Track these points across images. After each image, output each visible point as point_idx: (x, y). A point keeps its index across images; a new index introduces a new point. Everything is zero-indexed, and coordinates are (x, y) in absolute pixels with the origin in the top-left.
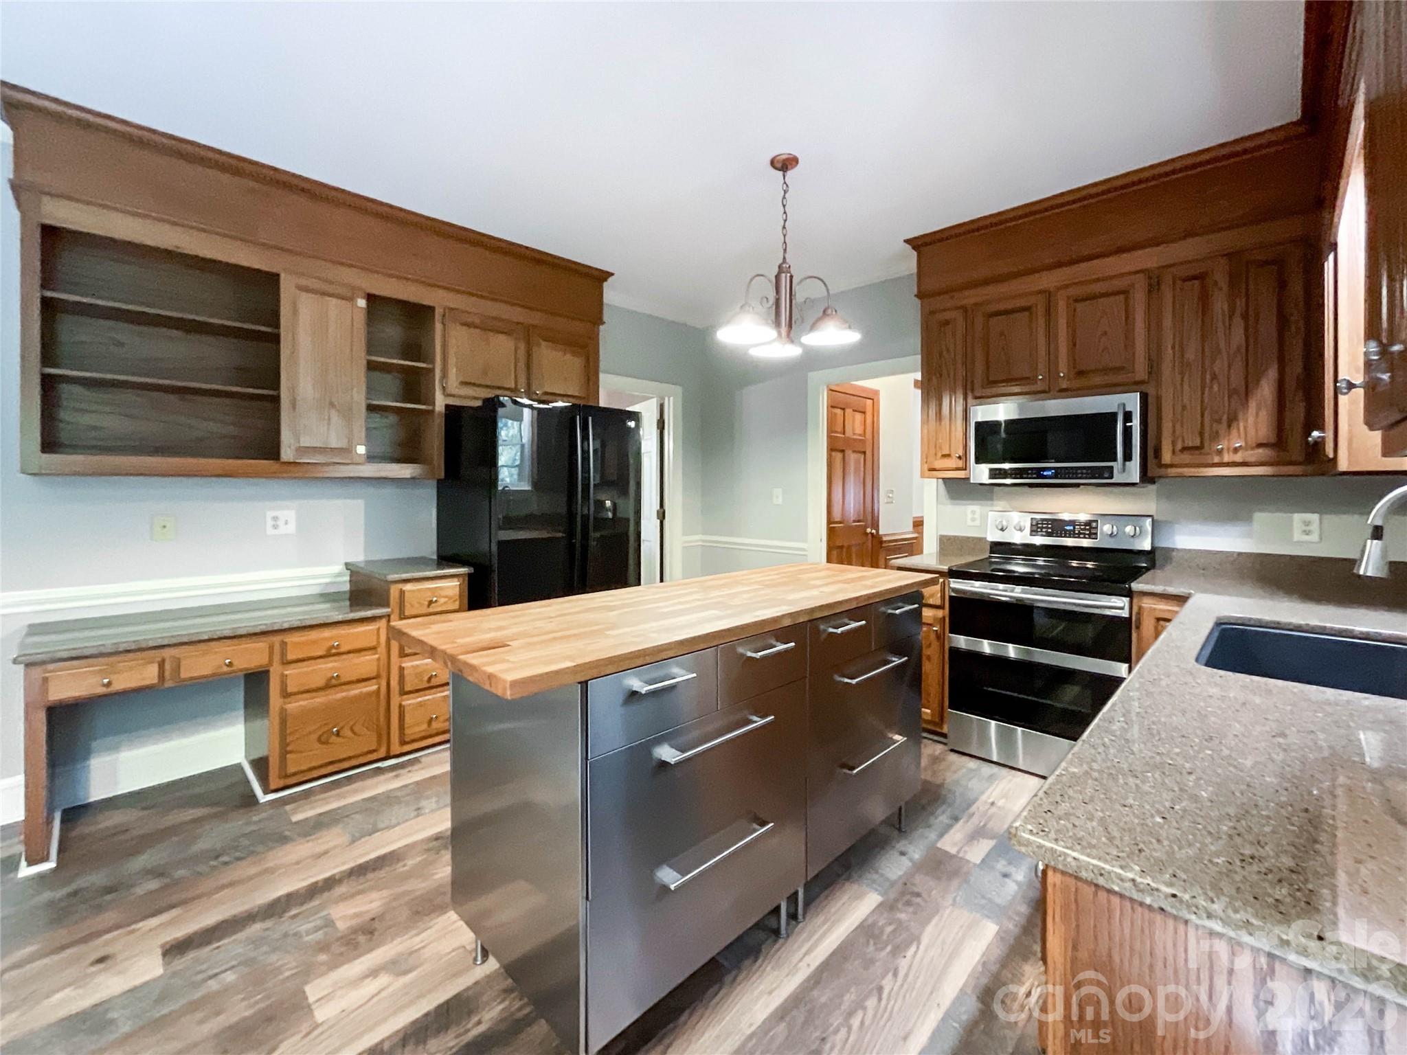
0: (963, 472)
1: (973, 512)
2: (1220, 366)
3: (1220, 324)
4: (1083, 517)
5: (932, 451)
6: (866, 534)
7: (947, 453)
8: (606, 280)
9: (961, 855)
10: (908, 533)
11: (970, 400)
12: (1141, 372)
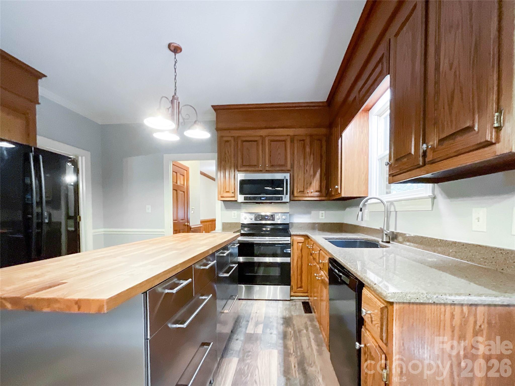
0: (234, 198)
1: (234, 214)
2: (308, 168)
3: (308, 156)
4: (268, 214)
5: (222, 190)
6: (186, 225)
7: (228, 191)
8: (41, 78)
9: (255, 333)
10: (199, 225)
11: (236, 171)
12: (289, 167)
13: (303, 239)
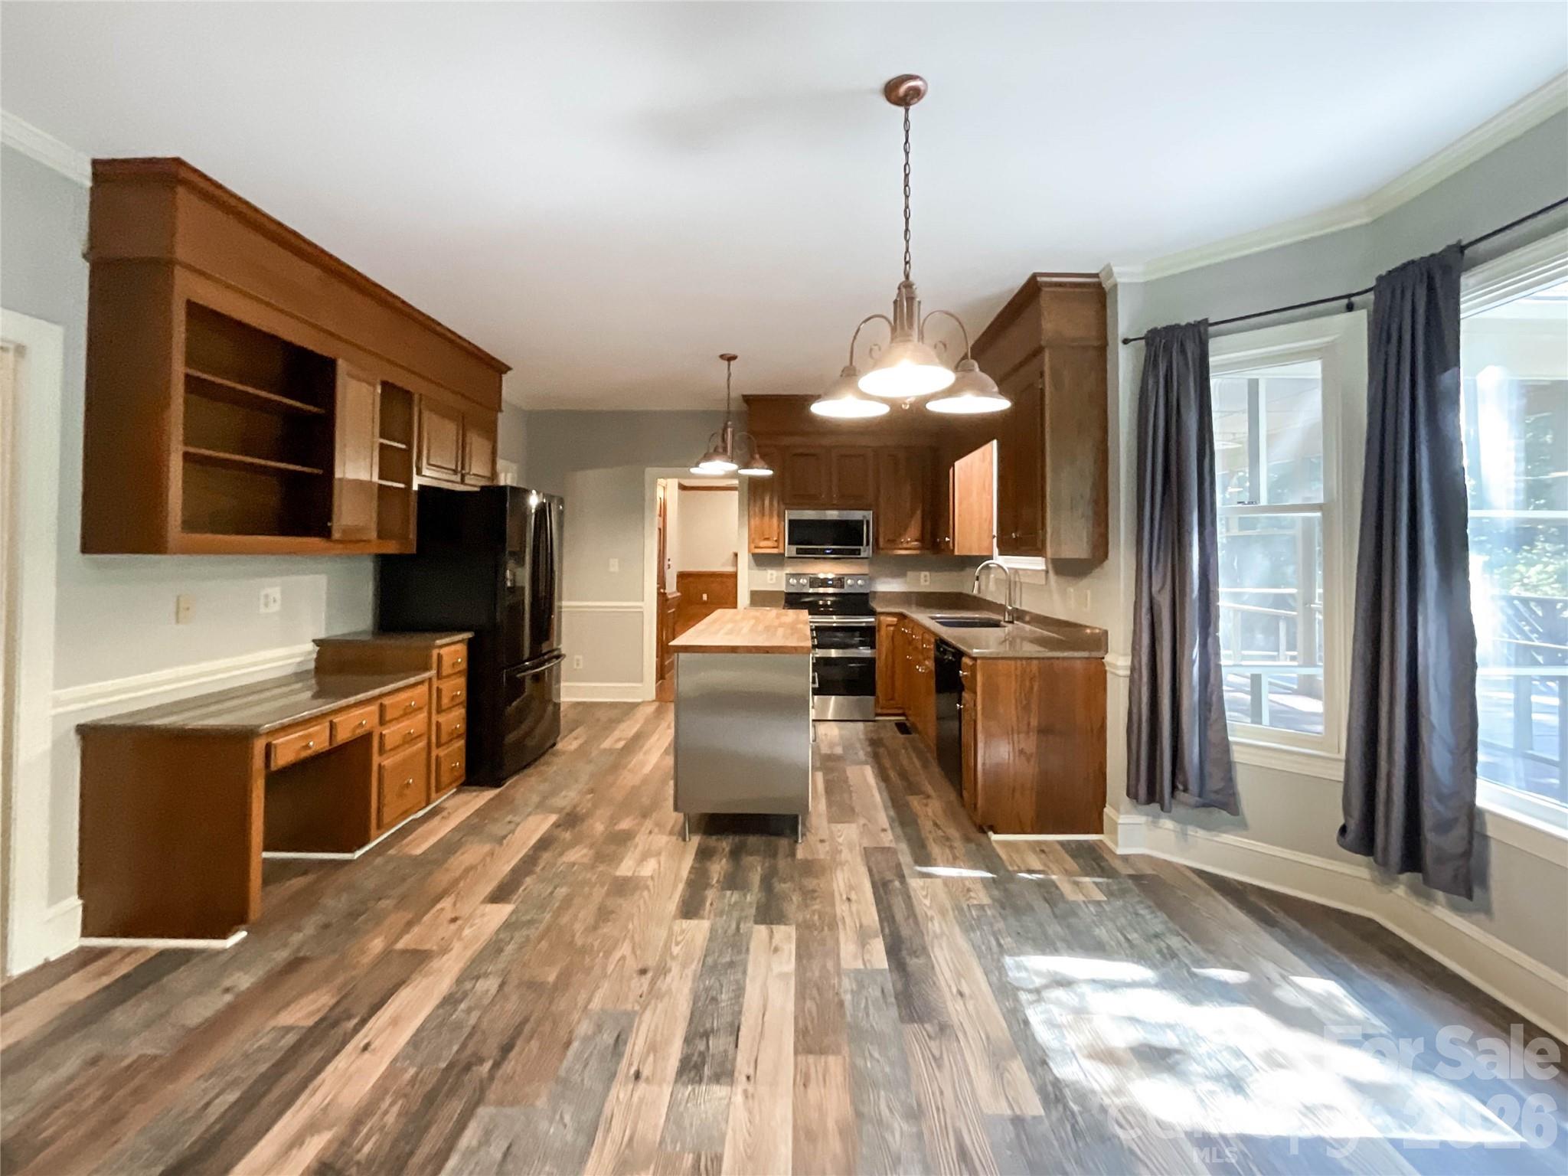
0: (777, 550)
1: (772, 574)
2: (902, 502)
3: (902, 482)
5: (757, 536)
7: (768, 537)
8: (505, 372)
12: (871, 500)
13: (895, 619)
